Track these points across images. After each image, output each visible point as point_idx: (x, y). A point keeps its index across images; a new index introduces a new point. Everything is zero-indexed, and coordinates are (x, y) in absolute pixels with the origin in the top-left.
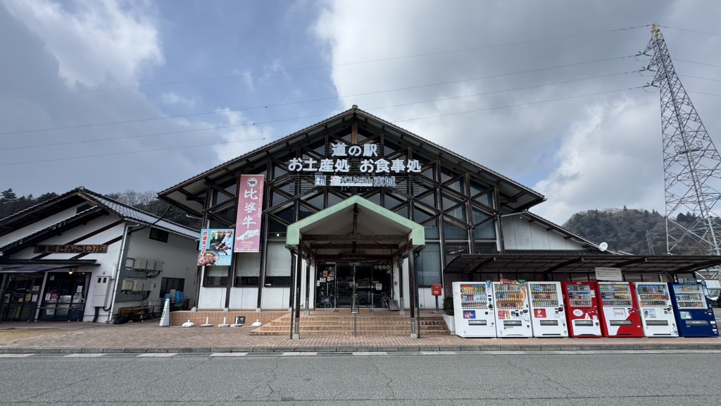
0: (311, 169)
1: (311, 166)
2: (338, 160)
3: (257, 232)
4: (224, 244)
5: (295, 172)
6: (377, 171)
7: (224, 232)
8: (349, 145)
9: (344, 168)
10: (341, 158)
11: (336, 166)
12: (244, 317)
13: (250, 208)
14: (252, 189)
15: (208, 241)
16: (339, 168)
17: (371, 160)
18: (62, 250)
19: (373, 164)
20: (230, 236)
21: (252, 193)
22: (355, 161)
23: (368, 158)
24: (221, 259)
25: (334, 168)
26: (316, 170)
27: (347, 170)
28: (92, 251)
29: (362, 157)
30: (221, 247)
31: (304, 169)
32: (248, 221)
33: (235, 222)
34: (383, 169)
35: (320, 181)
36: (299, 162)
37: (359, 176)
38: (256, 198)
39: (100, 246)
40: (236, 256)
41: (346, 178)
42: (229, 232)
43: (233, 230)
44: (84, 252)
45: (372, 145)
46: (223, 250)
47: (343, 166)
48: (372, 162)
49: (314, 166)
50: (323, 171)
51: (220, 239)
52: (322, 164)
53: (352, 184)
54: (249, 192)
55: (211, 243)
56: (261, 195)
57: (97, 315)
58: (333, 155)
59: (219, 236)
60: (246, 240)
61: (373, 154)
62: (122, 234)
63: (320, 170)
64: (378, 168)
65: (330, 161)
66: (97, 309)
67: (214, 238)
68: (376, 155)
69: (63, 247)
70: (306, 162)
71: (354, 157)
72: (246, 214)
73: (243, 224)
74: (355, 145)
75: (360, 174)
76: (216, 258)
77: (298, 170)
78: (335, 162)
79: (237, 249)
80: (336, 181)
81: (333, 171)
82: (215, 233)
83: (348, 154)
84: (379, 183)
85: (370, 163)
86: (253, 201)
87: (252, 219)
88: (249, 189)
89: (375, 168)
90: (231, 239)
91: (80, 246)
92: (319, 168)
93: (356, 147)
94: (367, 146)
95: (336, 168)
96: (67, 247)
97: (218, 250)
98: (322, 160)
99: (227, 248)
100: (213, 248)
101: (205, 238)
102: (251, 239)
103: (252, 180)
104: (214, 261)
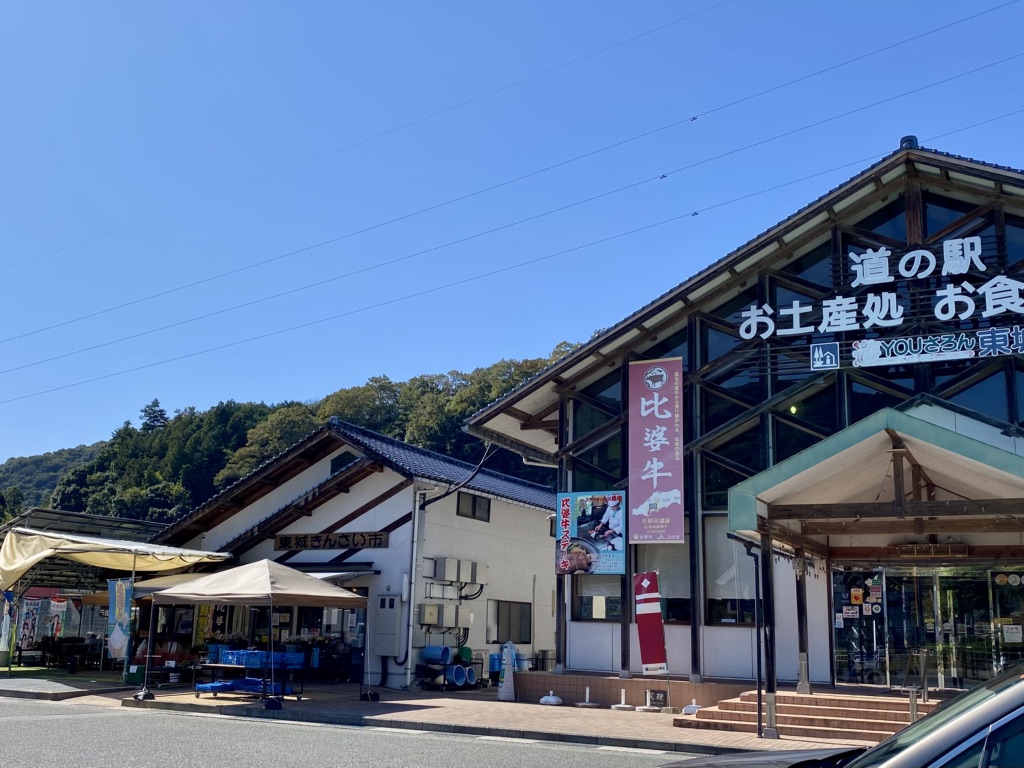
0: (797, 329)
1: (796, 321)
2: (871, 297)
3: (676, 496)
4: (606, 526)
5: (757, 342)
6: (985, 315)
7: (605, 499)
8: (898, 249)
9: (888, 317)
10: (877, 289)
11: (866, 311)
12: (665, 693)
13: (656, 439)
14: (656, 395)
15: (573, 519)
16: (874, 318)
17: (966, 285)
18: (316, 543)
19: (973, 295)
20: (617, 507)
21: (657, 403)
22: (918, 296)
23: (956, 280)
24: (603, 560)
25: (861, 319)
26: (811, 329)
27: (897, 320)
28: (364, 545)
29: (939, 280)
30: (602, 532)
31: (780, 332)
32: (654, 470)
33: (625, 474)
34: (1006, 305)
35: (822, 360)
36: (765, 314)
37: (931, 332)
38: (668, 415)
39: (375, 534)
40: (633, 553)
41: (895, 343)
42: (614, 499)
43: (622, 493)
44: (352, 546)
45: (968, 241)
46: (605, 540)
47: (885, 310)
48: (970, 288)
49: (805, 320)
50: (830, 330)
51: (598, 514)
52: (826, 312)
53: (915, 358)
54: (651, 402)
55: (579, 523)
56: (678, 406)
57: (385, 674)
58: (854, 285)
59: (594, 508)
60: (654, 515)
61: (972, 266)
62: (410, 510)
63: (822, 329)
64: (989, 303)
65: (848, 303)
66: (384, 660)
67: (584, 512)
68: (982, 267)
69: (316, 538)
70: (783, 312)
71: (915, 281)
72: (648, 455)
73: (644, 478)
74: (915, 247)
75: (935, 328)
76: (593, 556)
77: (765, 336)
78: (862, 302)
79: (636, 537)
80: (868, 354)
81: (857, 327)
82: (585, 500)
83: (898, 277)
84: (994, 346)
85: (965, 292)
86: (662, 422)
87: (661, 465)
88: (649, 395)
89: (980, 302)
90: (621, 514)
91: (344, 536)
92: (819, 323)
93: (918, 254)
94: (951, 246)
95: (866, 318)
96: (324, 537)
97: (596, 539)
98: (825, 303)
99: (614, 535)
100: (583, 536)
101: (566, 514)
102: (663, 513)
103: (656, 372)
104: (590, 564)
